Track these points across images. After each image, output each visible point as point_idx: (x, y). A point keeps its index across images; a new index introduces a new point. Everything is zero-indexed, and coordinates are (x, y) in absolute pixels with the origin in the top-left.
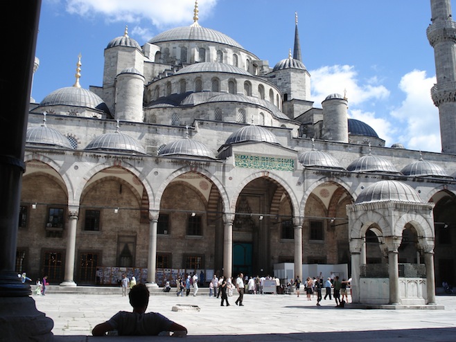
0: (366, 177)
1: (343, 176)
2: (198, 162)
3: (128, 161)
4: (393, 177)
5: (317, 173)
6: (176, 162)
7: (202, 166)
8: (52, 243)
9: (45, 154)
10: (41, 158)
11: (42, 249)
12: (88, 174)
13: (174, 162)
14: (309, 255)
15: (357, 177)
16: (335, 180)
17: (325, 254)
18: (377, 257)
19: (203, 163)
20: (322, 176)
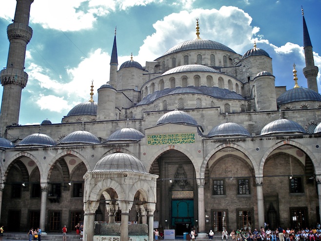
0: (261, 139)
1: (238, 141)
2: (120, 145)
3: (75, 150)
4: (288, 137)
5: (214, 142)
6: (106, 147)
7: (124, 147)
8: (55, 207)
9: (28, 152)
10: (26, 155)
11: (49, 210)
12: (52, 161)
13: (104, 147)
14: (238, 207)
15: (252, 140)
16: (232, 145)
17: (252, 206)
18: (304, 206)
19: (124, 145)
20: (220, 144)
